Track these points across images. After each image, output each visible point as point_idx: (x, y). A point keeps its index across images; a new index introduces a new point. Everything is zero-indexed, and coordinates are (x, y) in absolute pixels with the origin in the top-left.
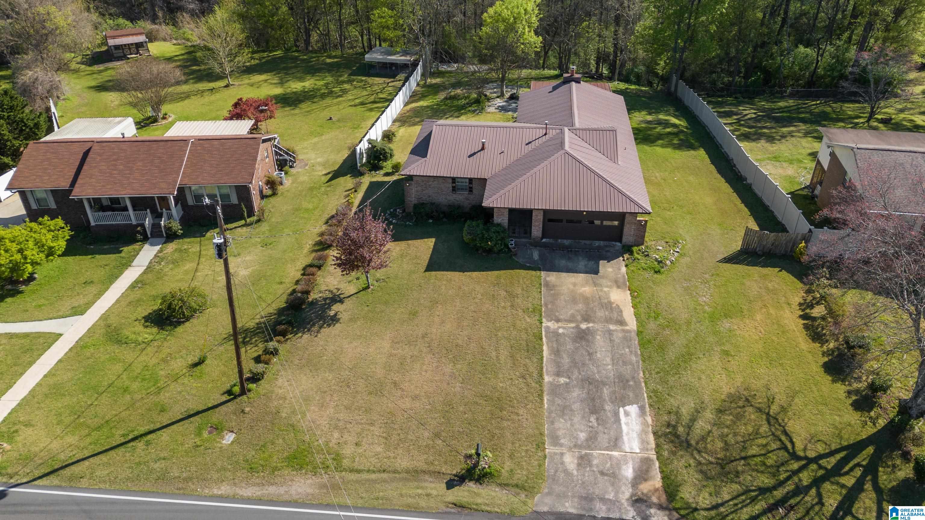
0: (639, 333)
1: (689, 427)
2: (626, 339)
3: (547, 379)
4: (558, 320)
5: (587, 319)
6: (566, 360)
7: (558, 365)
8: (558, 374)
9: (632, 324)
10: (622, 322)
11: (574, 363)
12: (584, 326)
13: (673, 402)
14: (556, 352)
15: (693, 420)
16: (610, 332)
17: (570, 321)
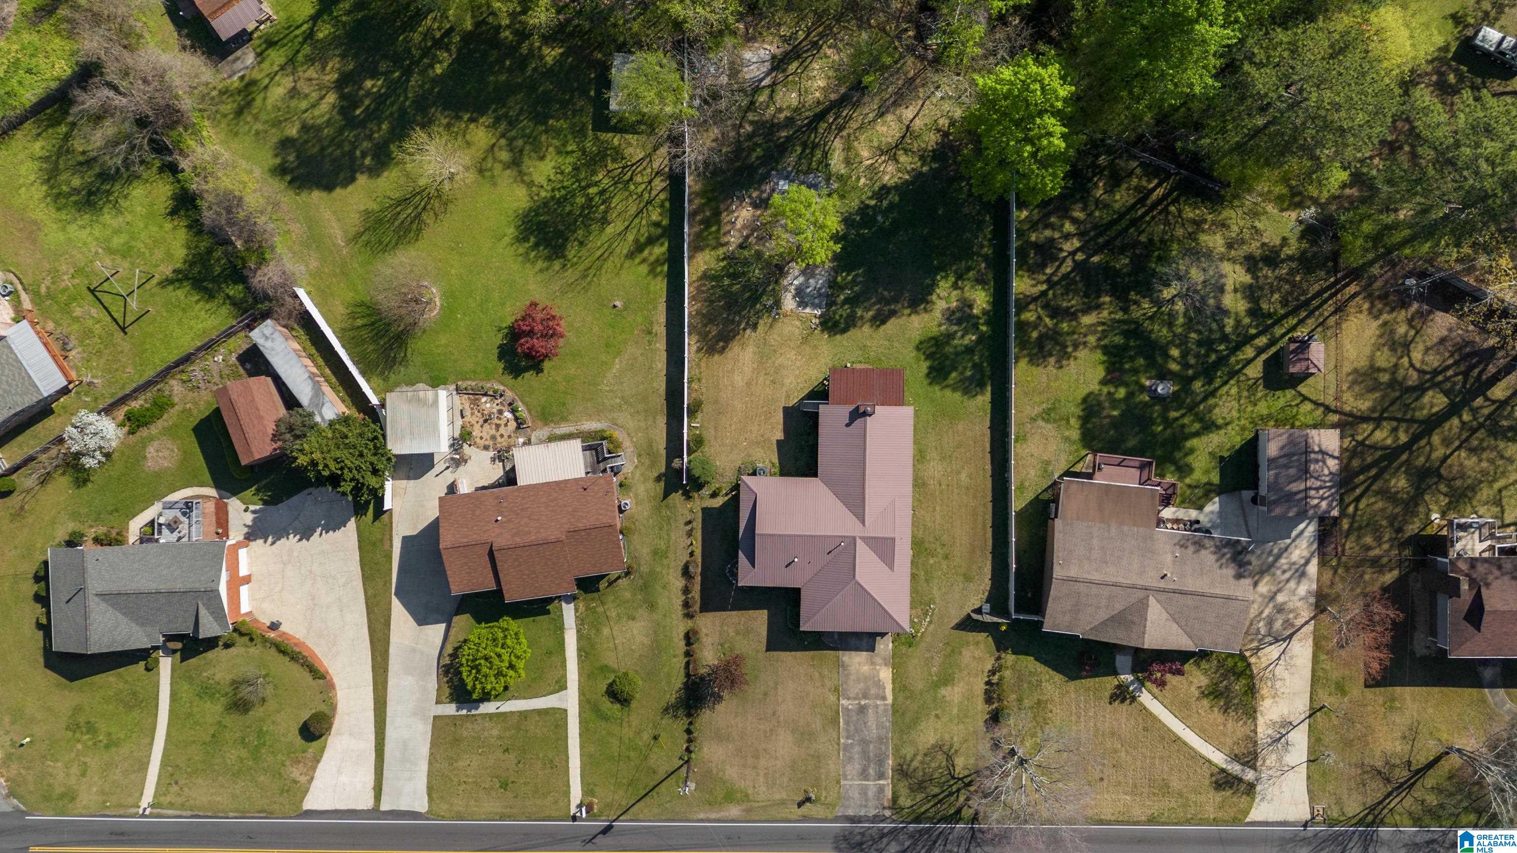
0: (893, 705)
1: (909, 765)
2: (885, 711)
3: (842, 741)
4: (849, 699)
5: (865, 696)
6: (852, 728)
7: (848, 731)
8: (848, 738)
9: (890, 700)
10: (884, 698)
11: (856, 730)
12: (863, 703)
13: (904, 751)
14: (847, 723)
15: (912, 761)
16: (877, 706)
17: (855, 699)
